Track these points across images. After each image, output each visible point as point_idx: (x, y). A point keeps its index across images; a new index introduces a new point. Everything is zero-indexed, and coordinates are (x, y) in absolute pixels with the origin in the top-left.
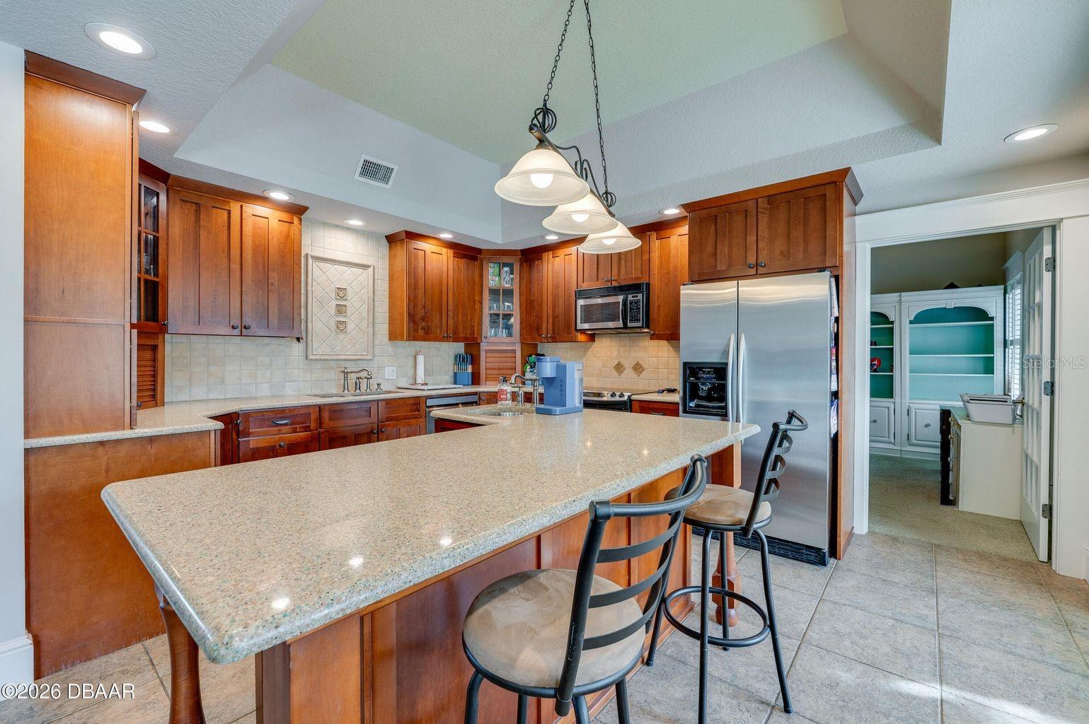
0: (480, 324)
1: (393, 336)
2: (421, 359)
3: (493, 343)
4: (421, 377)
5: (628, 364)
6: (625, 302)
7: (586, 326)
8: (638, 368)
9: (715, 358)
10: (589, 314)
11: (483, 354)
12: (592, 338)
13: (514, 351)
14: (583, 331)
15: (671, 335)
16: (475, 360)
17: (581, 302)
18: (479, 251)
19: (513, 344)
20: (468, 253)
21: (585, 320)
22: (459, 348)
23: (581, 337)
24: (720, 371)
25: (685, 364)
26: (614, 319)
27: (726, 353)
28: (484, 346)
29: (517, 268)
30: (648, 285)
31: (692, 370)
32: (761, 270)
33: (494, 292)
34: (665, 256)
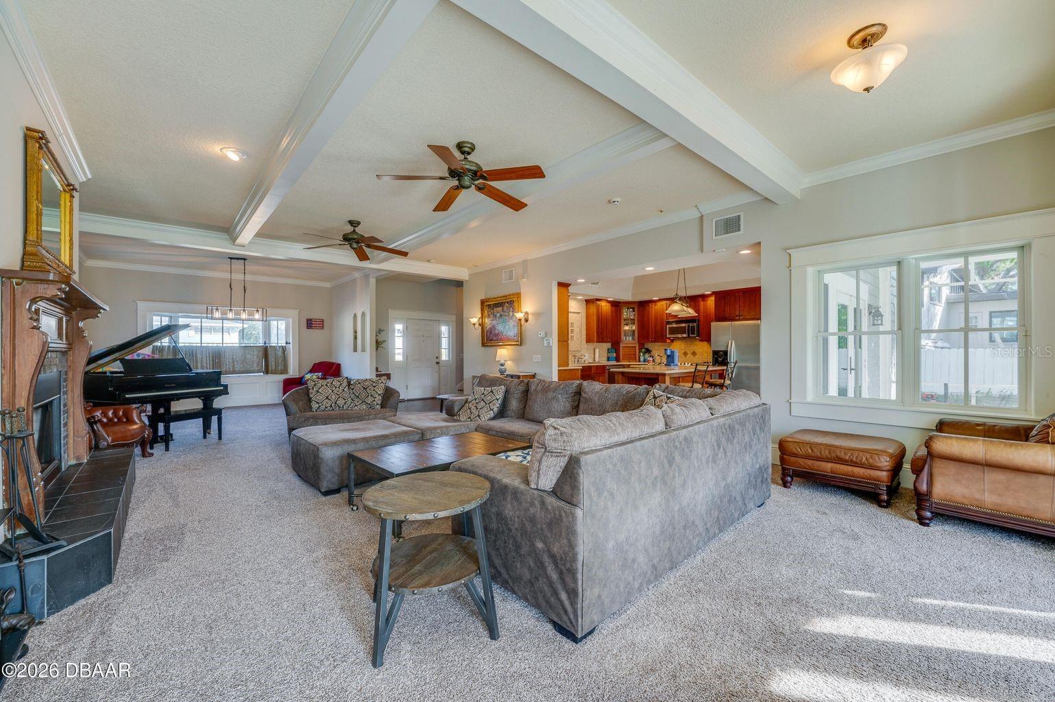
0: (620, 335)
1: (589, 340)
2: (597, 350)
3: (626, 344)
4: (597, 360)
5: (689, 352)
6: (689, 326)
7: (670, 336)
8: (694, 354)
9: (723, 349)
10: (673, 331)
11: (621, 348)
12: (672, 341)
13: (635, 347)
14: (669, 338)
15: (708, 340)
16: (617, 352)
17: (668, 326)
18: (619, 302)
19: (635, 343)
20: (616, 305)
21: (670, 334)
22: (609, 345)
23: (668, 341)
24: (726, 353)
25: (713, 351)
26: (685, 333)
27: (728, 346)
28: (621, 345)
29: (636, 309)
30: (698, 320)
31: (715, 353)
32: (741, 318)
33: (625, 320)
34: (706, 308)
